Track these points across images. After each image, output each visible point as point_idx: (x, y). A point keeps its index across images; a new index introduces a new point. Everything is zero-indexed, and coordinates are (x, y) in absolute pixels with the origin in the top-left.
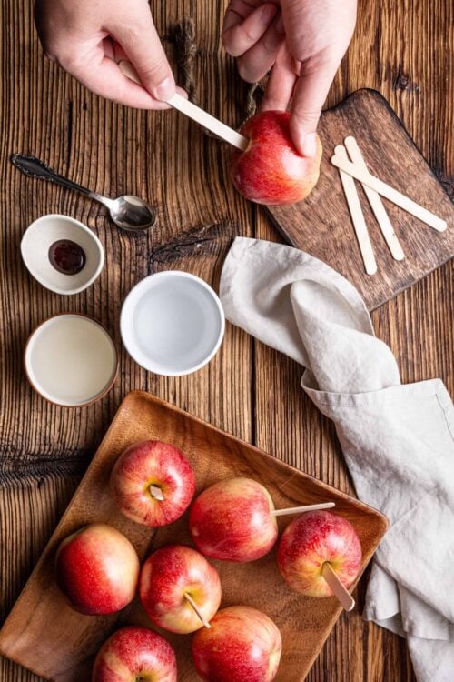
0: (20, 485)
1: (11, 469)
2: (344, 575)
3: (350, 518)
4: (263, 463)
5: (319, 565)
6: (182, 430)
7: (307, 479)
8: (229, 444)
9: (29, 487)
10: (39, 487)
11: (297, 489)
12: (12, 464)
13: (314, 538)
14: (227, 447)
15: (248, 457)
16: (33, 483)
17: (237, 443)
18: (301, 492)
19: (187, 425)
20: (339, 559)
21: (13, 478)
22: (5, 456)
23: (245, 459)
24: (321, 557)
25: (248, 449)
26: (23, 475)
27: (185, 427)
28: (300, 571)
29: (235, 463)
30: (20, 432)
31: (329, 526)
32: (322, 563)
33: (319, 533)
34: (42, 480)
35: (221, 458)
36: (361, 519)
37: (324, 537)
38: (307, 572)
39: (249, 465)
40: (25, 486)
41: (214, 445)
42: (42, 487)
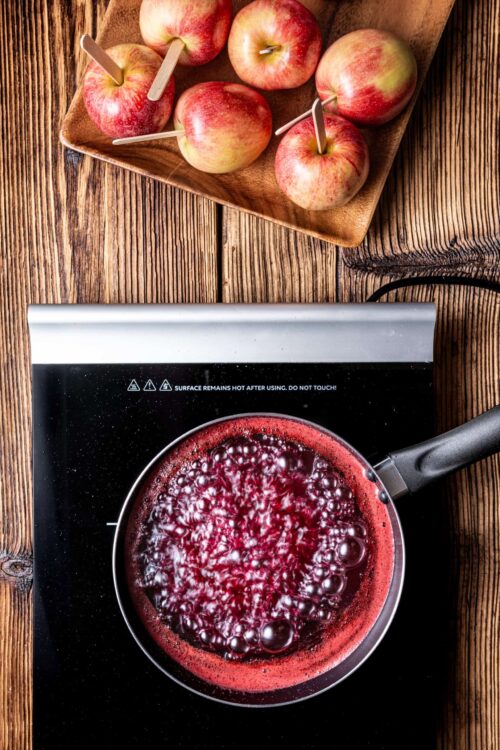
0: (476, 239)
1: (487, 257)
2: (97, 76)
3: (103, 138)
4: (205, 185)
5: (128, 79)
6: (297, 211)
7: (156, 174)
8: (245, 202)
9: (466, 236)
10: (456, 237)
11: (164, 163)
12: (486, 262)
13: (142, 107)
14: (246, 198)
15: (221, 189)
16: (462, 242)
17: (236, 203)
18: (160, 160)
19: (293, 216)
20: (109, 91)
21: (484, 247)
22: (493, 271)
23: (225, 188)
24: (129, 89)
25: (223, 198)
26: (474, 250)
27: (295, 213)
28: (146, 67)
29: (236, 182)
30: (477, 298)
31: (129, 124)
32: (126, 82)
33: (138, 114)
34: (451, 245)
35: (252, 186)
36: (90, 139)
37: (131, 111)
38: (139, 67)
39: (221, 181)
40: (471, 238)
41: (261, 198)
42: (452, 237)
